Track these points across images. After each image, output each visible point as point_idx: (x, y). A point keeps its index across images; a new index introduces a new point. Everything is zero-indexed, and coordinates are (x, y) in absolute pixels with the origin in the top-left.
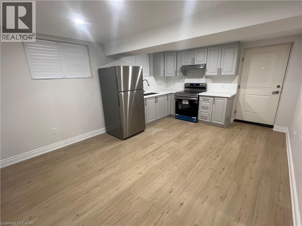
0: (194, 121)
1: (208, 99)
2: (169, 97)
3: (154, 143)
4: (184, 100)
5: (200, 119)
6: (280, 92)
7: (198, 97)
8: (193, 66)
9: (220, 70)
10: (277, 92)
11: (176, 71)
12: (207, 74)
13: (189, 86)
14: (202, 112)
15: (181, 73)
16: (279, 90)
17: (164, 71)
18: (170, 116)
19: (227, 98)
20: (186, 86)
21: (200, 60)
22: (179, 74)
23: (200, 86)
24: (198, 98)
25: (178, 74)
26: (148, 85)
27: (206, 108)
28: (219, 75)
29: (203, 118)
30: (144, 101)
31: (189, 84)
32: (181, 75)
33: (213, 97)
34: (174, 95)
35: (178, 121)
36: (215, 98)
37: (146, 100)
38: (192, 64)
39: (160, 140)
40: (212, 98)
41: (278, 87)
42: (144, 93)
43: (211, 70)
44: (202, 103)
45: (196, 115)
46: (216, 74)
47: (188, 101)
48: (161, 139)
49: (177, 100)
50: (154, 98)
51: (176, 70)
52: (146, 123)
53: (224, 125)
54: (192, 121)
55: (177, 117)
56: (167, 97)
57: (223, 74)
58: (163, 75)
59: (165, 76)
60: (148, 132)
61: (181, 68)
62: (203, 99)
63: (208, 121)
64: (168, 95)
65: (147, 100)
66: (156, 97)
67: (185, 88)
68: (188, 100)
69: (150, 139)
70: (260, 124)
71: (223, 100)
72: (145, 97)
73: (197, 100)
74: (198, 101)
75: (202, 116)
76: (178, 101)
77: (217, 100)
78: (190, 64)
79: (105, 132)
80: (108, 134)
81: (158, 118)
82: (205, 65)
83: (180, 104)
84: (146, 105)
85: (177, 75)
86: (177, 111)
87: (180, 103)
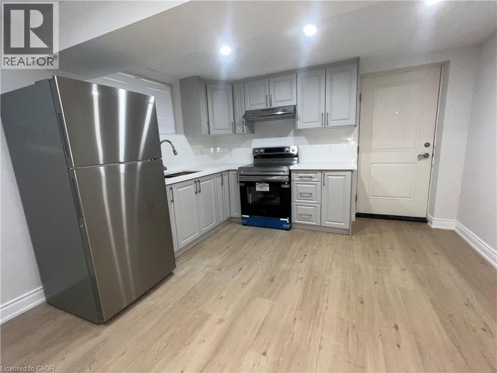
0: (285, 226)
1: (311, 177)
2: (225, 177)
3: (207, 317)
4: (259, 182)
5: (297, 221)
6: (431, 155)
7: (287, 173)
8: (268, 110)
9: (325, 116)
10: (426, 156)
11: (234, 124)
12: (300, 125)
13: (264, 153)
14: (298, 205)
15: (245, 127)
16: (429, 151)
17: (208, 123)
18: (230, 220)
19: (350, 172)
20: (255, 155)
21: (282, 98)
22: (242, 130)
23: (285, 152)
24: (290, 176)
25: (239, 129)
26: (175, 153)
27: (308, 197)
28: (324, 126)
29: (304, 218)
30: (166, 191)
31: (262, 148)
32: (245, 132)
33: (321, 171)
34: (235, 173)
35: (250, 230)
36: (327, 174)
37: (171, 188)
38: (267, 106)
39: (221, 298)
40: (319, 174)
41: (427, 145)
42: (166, 173)
43: (307, 118)
44: (298, 188)
45: (287, 213)
46: (318, 125)
47: (268, 184)
48: (223, 294)
49: (243, 185)
50: (194, 181)
51: (232, 121)
52: (176, 249)
53: (349, 230)
54: (280, 227)
55: (245, 221)
56: (220, 179)
57: (332, 124)
58: (207, 130)
59: (211, 133)
60: (185, 276)
61: (244, 117)
62: (301, 177)
63: (314, 223)
64: (222, 175)
65: (174, 189)
66: (197, 181)
67: (255, 157)
68: (267, 182)
69: (192, 299)
70: (403, 218)
71: (343, 177)
72: (168, 181)
73: (288, 180)
74: (290, 182)
75: (300, 215)
76: (246, 187)
77: (331, 178)
78: (264, 107)
79: (43, 299)
80: (52, 308)
81: (205, 229)
82: (295, 107)
83: (250, 192)
84: (172, 201)
85: (236, 133)
86: (246, 207)
87: (250, 189)
